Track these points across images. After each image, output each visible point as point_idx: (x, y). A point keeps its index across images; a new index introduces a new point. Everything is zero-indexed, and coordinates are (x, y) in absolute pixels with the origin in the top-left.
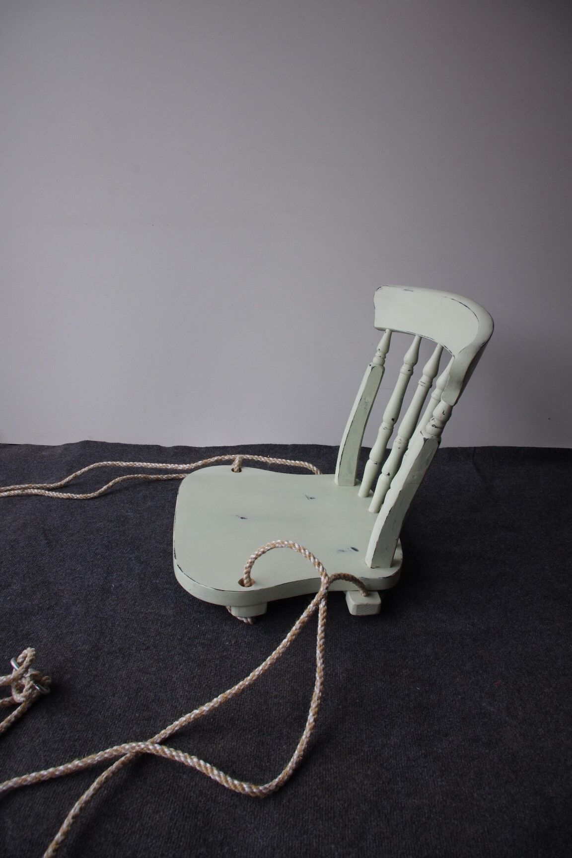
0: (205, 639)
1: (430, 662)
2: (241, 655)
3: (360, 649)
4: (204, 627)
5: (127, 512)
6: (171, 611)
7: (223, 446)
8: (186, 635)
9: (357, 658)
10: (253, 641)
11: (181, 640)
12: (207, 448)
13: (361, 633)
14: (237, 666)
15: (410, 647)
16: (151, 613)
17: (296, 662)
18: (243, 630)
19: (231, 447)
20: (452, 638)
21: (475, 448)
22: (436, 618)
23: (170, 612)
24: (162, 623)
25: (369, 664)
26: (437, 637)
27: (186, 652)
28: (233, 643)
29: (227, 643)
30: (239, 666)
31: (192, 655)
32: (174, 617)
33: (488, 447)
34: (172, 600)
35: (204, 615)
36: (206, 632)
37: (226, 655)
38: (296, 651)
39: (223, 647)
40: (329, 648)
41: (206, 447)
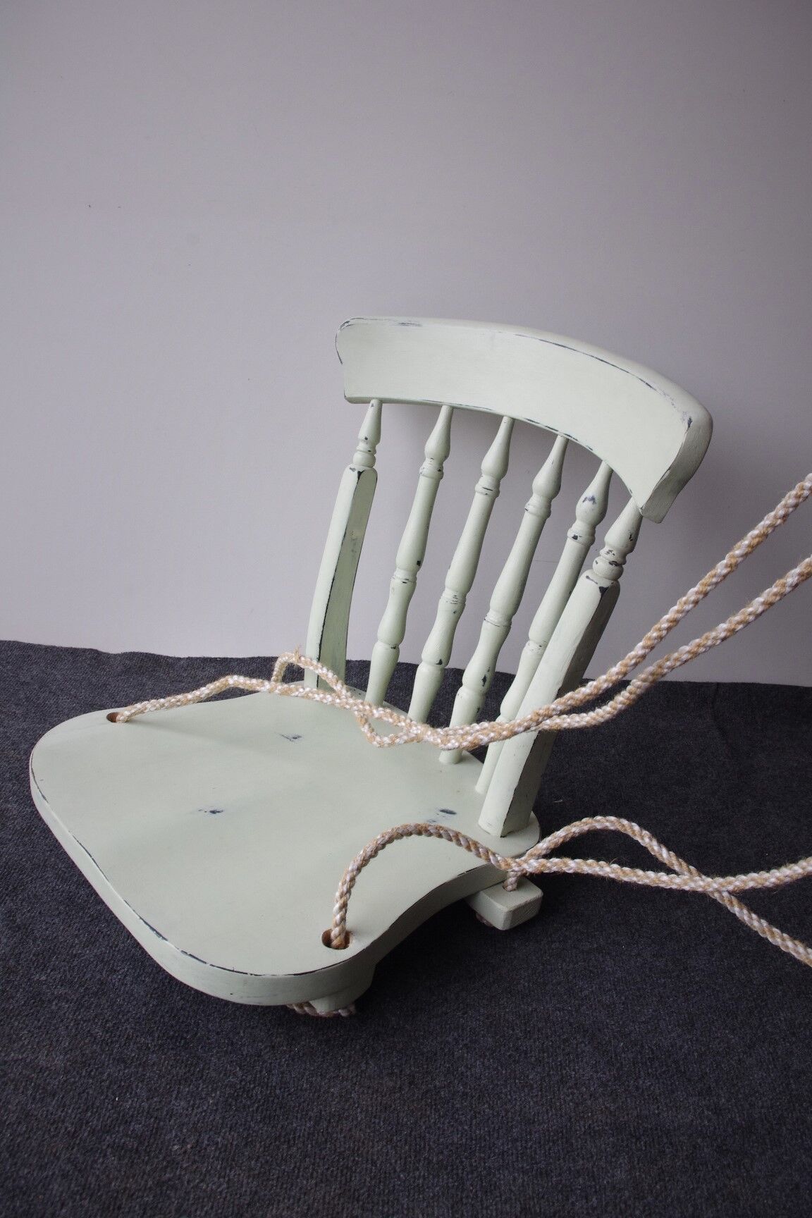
0: (127, 1135)
1: (623, 1206)
2: (202, 1181)
3: (471, 1165)
4: (130, 1102)
5: (7, 801)
6: (62, 1057)
7: (222, 656)
8: (88, 1123)
9: (462, 1192)
10: (235, 1143)
11: (73, 1135)
12: (190, 660)
13: (474, 1122)
14: (193, 1209)
15: (581, 1162)
16: (17, 1060)
17: (327, 1200)
18: (217, 1110)
19: (237, 659)
20: (671, 1144)
21: (718, 684)
22: (637, 1088)
23: (59, 1061)
24: (37, 1087)
25: (487, 1208)
26: (638, 1139)
27: (80, 1171)
28: (189, 1146)
29: (176, 1147)
30: (196, 1210)
31: (92, 1180)
32: (67, 1072)
33: (743, 684)
34: (67, 1027)
35: (133, 1069)
36: (132, 1116)
37: (170, 1180)
38: (328, 1169)
39: (164, 1158)
40: (403, 1161)
41: (189, 658)
